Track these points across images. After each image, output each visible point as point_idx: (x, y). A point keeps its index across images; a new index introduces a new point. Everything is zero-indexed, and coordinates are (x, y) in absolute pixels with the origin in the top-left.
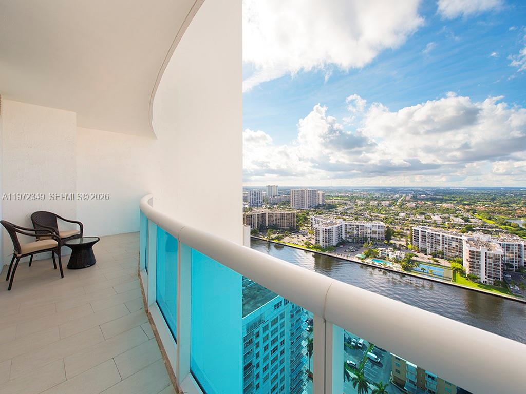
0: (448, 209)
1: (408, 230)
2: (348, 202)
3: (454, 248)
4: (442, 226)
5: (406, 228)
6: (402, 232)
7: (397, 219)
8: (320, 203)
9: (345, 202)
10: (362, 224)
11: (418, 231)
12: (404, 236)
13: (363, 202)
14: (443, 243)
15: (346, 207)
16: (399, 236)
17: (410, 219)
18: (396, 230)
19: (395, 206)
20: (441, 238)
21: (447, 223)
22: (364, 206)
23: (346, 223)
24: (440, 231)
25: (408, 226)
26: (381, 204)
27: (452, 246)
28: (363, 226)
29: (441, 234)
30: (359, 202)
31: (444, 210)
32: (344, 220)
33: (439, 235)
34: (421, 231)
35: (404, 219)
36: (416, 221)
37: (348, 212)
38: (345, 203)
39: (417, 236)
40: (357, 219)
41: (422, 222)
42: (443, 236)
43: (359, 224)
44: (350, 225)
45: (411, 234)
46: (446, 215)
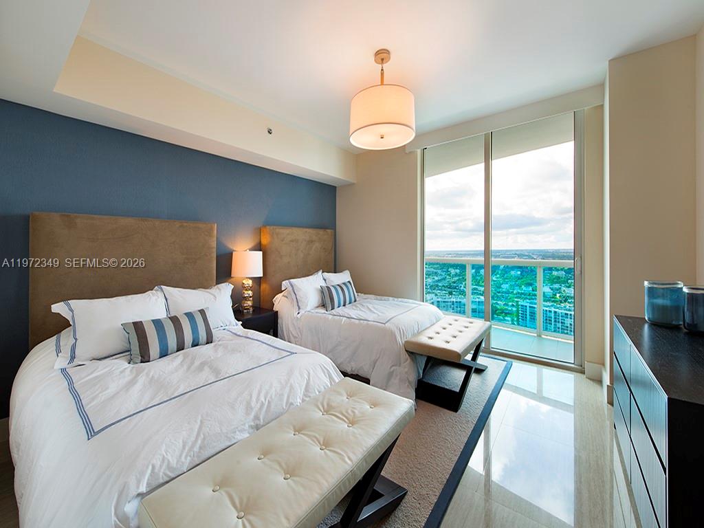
0: (559, 277)
2: (439, 271)
3: (567, 327)
4: (553, 299)
5: (510, 304)
6: (507, 309)
7: (499, 293)
9: (435, 271)
10: (458, 300)
11: (526, 306)
13: (458, 271)
14: (555, 321)
15: (436, 278)
17: (515, 292)
18: (499, 307)
19: (496, 275)
20: (553, 315)
21: (558, 295)
22: (459, 275)
23: (439, 300)
24: (552, 306)
25: (513, 301)
26: (479, 272)
27: (566, 325)
28: (460, 302)
29: (553, 309)
30: (453, 271)
31: (554, 279)
32: (436, 295)
33: (550, 311)
34: (530, 307)
35: (508, 292)
36: (522, 294)
38: (436, 273)
39: (525, 313)
41: (529, 295)
42: (555, 312)
44: (444, 302)
45: (518, 311)
46: (557, 286)
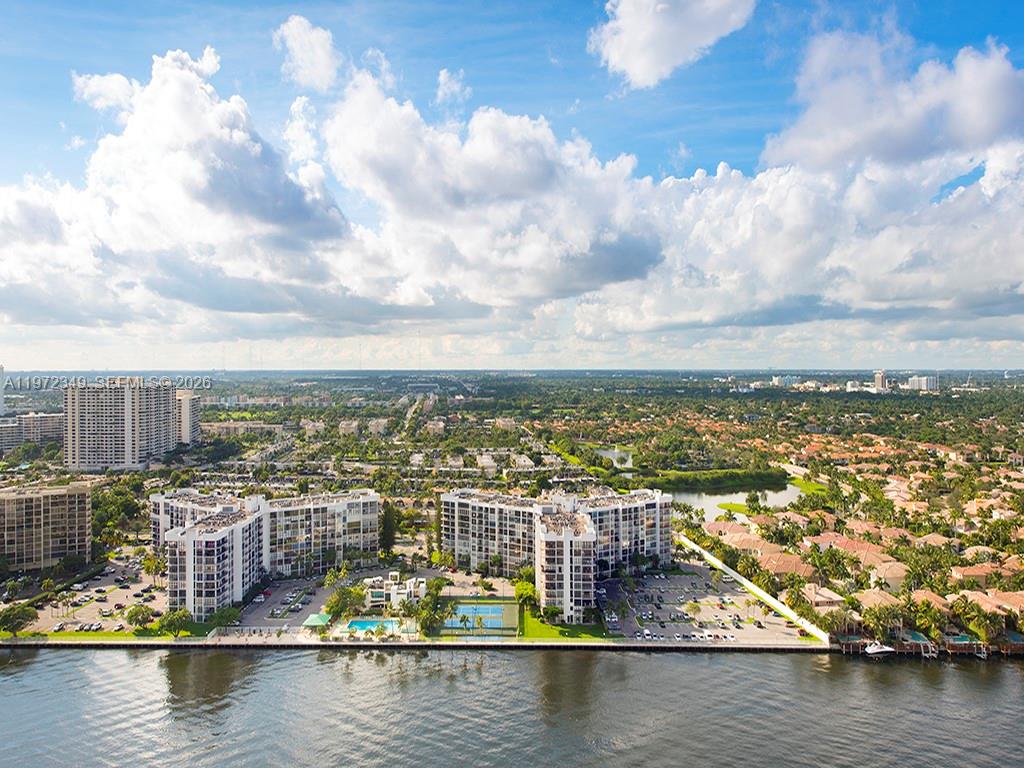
0: (506, 433)
1: (430, 504)
2: (278, 429)
3: (519, 541)
4: (496, 482)
5: (426, 501)
6: (419, 516)
7: (405, 475)
8: (186, 439)
9: (267, 427)
10: (321, 505)
11: (453, 504)
12: (423, 525)
13: (321, 425)
14: (501, 532)
15: (271, 449)
16: (413, 529)
17: (434, 470)
18: (404, 512)
19: (399, 432)
20: (495, 518)
21: (505, 471)
22: (324, 438)
23: (275, 510)
24: (495, 498)
25: (430, 494)
26: (366, 428)
27: (516, 537)
28: (324, 510)
29: (497, 506)
30: (310, 427)
31: (499, 436)
32: (269, 496)
33: (493, 511)
34: (460, 505)
35: (422, 474)
36: (447, 474)
37: (279, 465)
38: (269, 433)
39: (450, 527)
40: (304, 489)
41: (459, 477)
42: (501, 511)
43: (311, 506)
44: (287, 513)
45: (439, 516)
46: (503, 451)
